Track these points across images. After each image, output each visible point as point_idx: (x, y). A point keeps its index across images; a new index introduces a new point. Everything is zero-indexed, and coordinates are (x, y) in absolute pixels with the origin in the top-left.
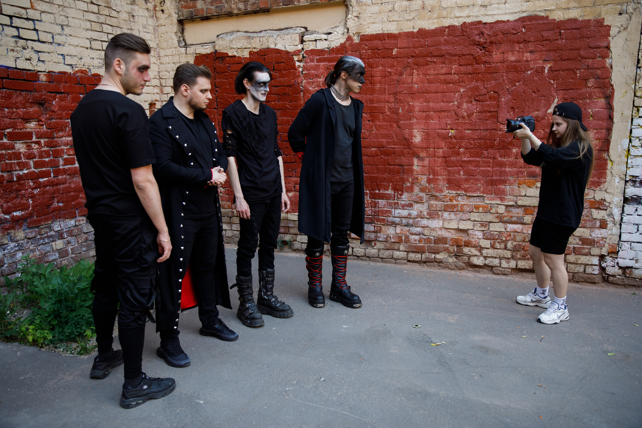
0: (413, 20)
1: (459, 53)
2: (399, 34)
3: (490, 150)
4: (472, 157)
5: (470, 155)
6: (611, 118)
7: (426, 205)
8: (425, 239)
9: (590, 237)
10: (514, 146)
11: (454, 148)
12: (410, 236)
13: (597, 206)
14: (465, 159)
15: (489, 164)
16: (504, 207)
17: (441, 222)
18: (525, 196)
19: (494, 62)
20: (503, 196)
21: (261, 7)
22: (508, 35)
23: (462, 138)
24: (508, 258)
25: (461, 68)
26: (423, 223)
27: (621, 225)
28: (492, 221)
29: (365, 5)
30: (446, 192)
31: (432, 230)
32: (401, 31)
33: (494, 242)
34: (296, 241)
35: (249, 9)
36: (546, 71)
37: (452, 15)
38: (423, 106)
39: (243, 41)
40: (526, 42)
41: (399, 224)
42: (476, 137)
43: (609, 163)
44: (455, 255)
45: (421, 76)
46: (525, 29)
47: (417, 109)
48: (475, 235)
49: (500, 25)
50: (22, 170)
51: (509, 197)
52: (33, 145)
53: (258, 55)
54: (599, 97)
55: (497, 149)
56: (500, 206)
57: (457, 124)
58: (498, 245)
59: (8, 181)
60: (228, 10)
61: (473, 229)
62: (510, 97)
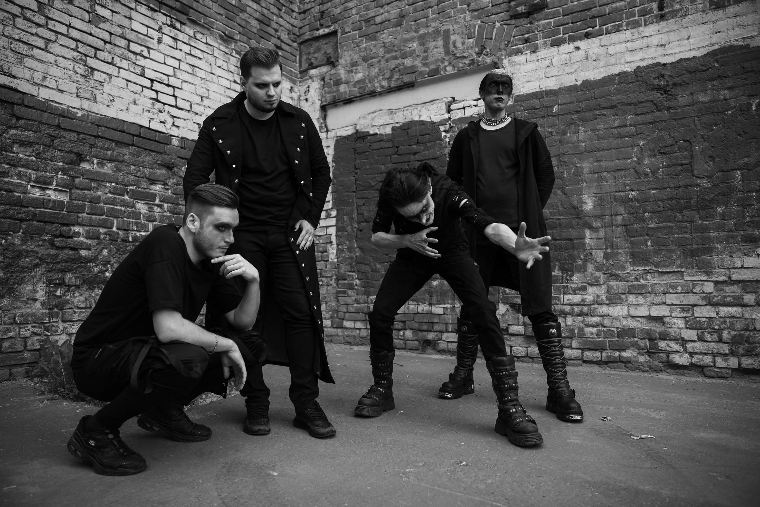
0: (575, 73)
1: (635, 101)
2: (560, 89)
3: (685, 212)
4: (662, 222)
5: (659, 220)
7: (604, 287)
8: (605, 332)
10: (719, 204)
11: (637, 213)
12: (585, 329)
14: (653, 225)
15: (686, 230)
16: (712, 284)
17: (626, 308)
18: (742, 267)
19: (679, 105)
20: (710, 270)
21: (405, 81)
22: (696, 73)
23: (647, 200)
24: (725, 355)
25: (639, 118)
26: (601, 311)
28: (697, 303)
29: (519, 64)
30: (630, 269)
31: (613, 319)
32: (562, 86)
33: (703, 332)
34: (441, 339)
35: (392, 86)
36: (754, 108)
37: (623, 61)
38: (593, 167)
39: (385, 117)
40: (721, 77)
41: (569, 314)
42: (665, 198)
44: (648, 352)
45: (589, 132)
46: (718, 63)
47: (586, 170)
48: (674, 323)
49: (684, 64)
50: (140, 231)
51: (718, 270)
52: (155, 208)
53: (401, 129)
55: (695, 210)
56: (706, 283)
57: (638, 183)
58: (708, 337)
59: (123, 240)
60: (371, 89)
61: (671, 316)
62: (706, 144)
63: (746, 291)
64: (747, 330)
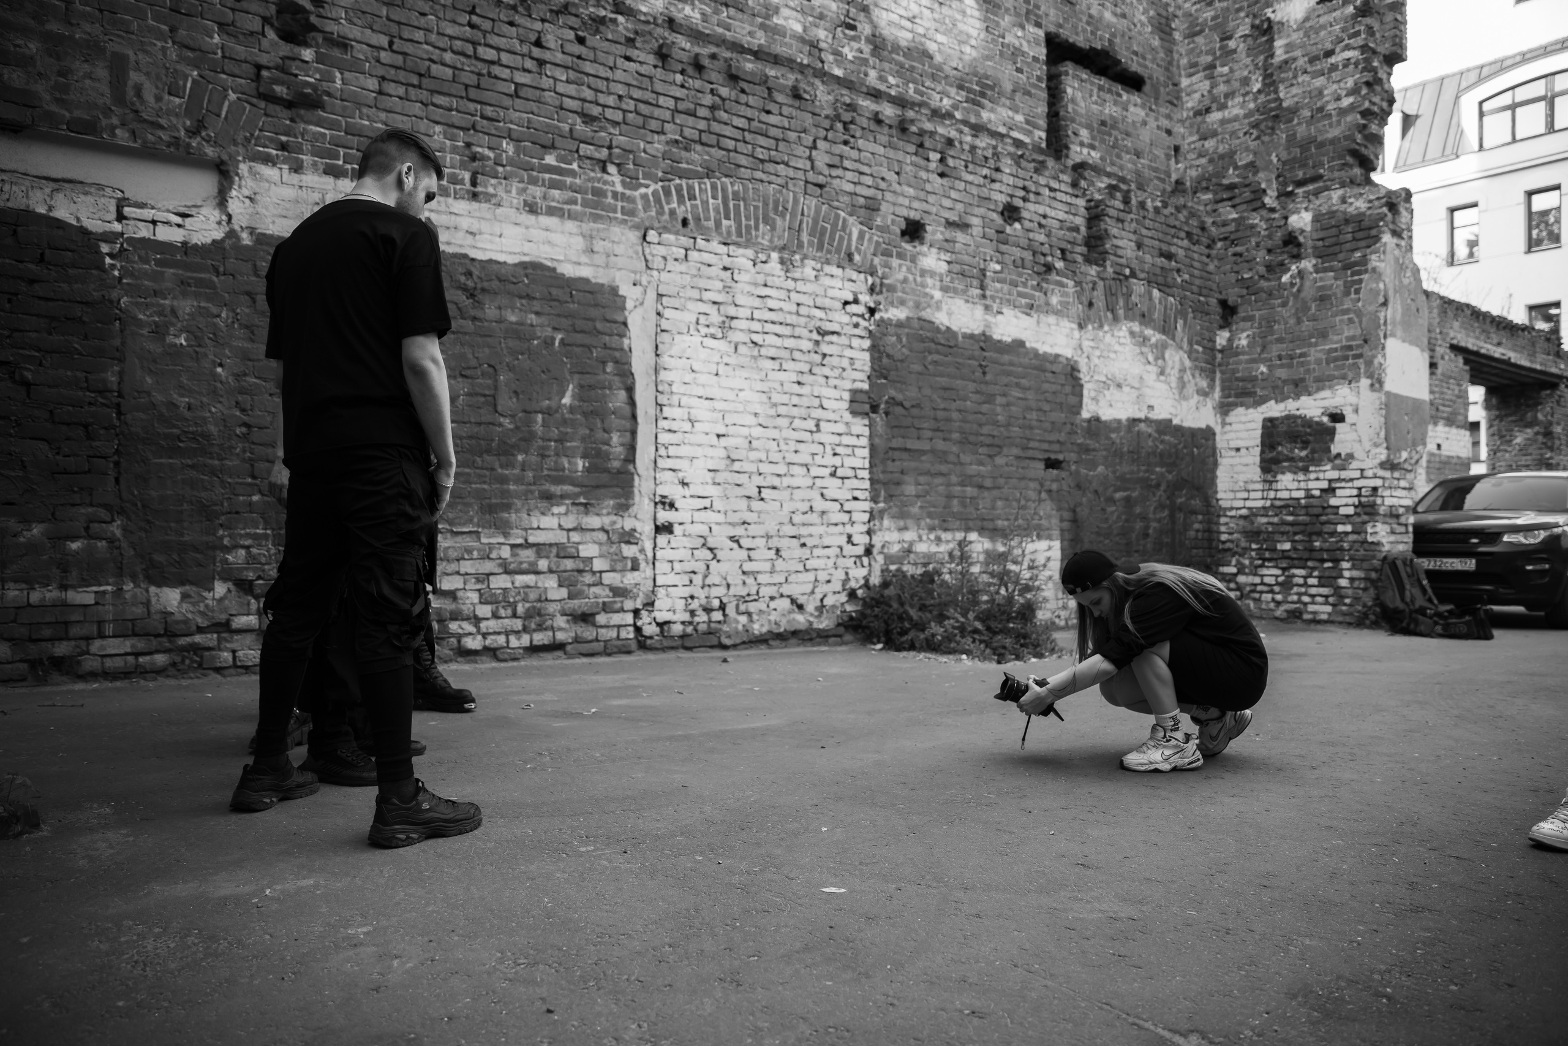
3: (485, 456)
6: (634, 417)
9: (621, 585)
10: (520, 451)
13: (627, 539)
15: (485, 479)
16: (508, 548)
19: (487, 319)
20: (508, 530)
22: (506, 282)
24: (518, 632)
27: (654, 564)
28: (493, 572)
29: (267, 181)
33: (497, 607)
36: (557, 344)
40: (529, 297)
43: (636, 478)
46: (527, 279)
48: (468, 598)
49: (494, 267)
51: (515, 531)
54: (619, 389)
55: (496, 455)
56: (503, 547)
58: (502, 612)
61: (464, 589)
62: (511, 375)
63: (539, 555)
64: (539, 600)
